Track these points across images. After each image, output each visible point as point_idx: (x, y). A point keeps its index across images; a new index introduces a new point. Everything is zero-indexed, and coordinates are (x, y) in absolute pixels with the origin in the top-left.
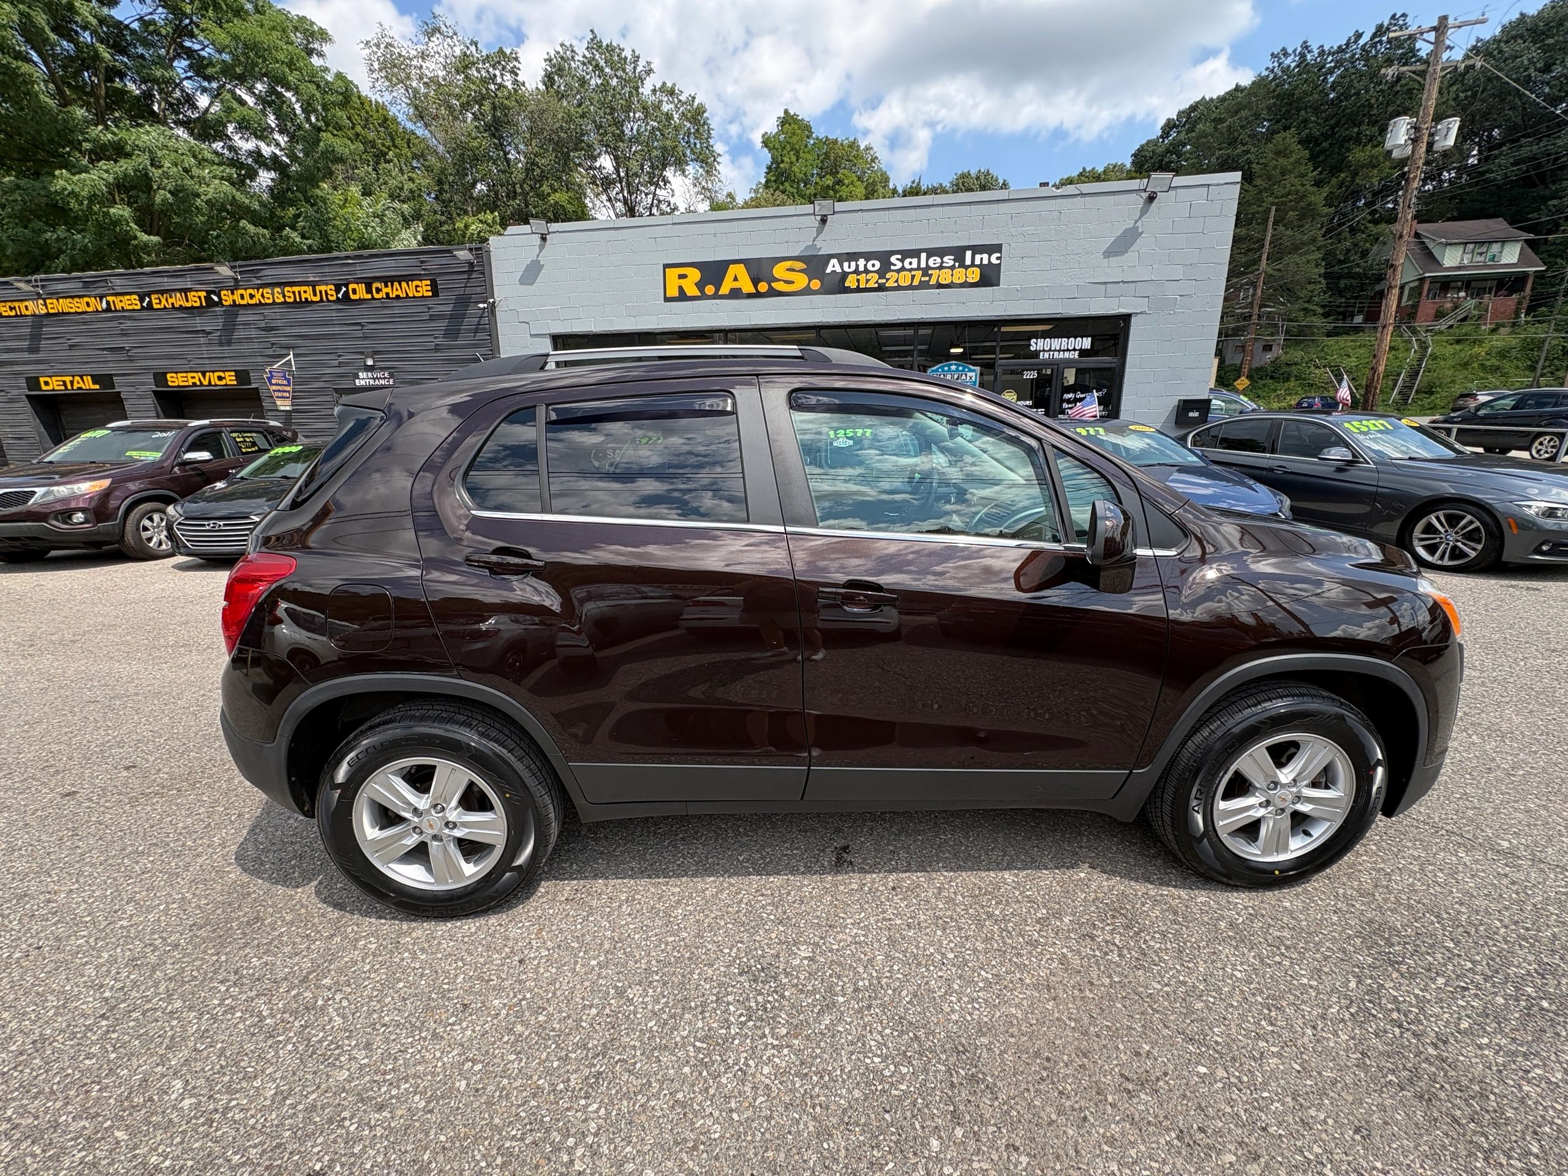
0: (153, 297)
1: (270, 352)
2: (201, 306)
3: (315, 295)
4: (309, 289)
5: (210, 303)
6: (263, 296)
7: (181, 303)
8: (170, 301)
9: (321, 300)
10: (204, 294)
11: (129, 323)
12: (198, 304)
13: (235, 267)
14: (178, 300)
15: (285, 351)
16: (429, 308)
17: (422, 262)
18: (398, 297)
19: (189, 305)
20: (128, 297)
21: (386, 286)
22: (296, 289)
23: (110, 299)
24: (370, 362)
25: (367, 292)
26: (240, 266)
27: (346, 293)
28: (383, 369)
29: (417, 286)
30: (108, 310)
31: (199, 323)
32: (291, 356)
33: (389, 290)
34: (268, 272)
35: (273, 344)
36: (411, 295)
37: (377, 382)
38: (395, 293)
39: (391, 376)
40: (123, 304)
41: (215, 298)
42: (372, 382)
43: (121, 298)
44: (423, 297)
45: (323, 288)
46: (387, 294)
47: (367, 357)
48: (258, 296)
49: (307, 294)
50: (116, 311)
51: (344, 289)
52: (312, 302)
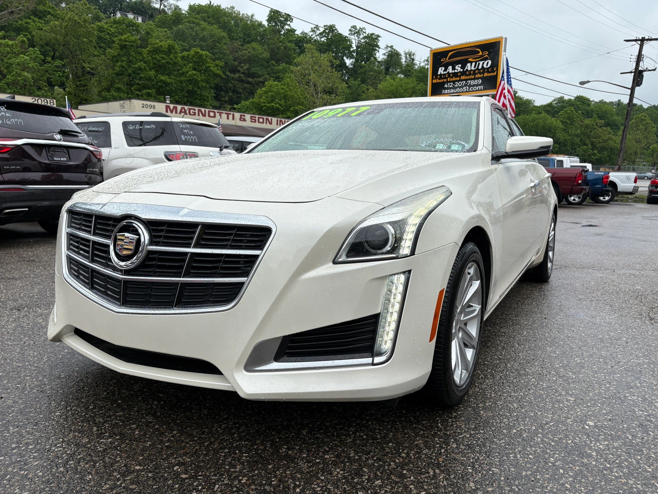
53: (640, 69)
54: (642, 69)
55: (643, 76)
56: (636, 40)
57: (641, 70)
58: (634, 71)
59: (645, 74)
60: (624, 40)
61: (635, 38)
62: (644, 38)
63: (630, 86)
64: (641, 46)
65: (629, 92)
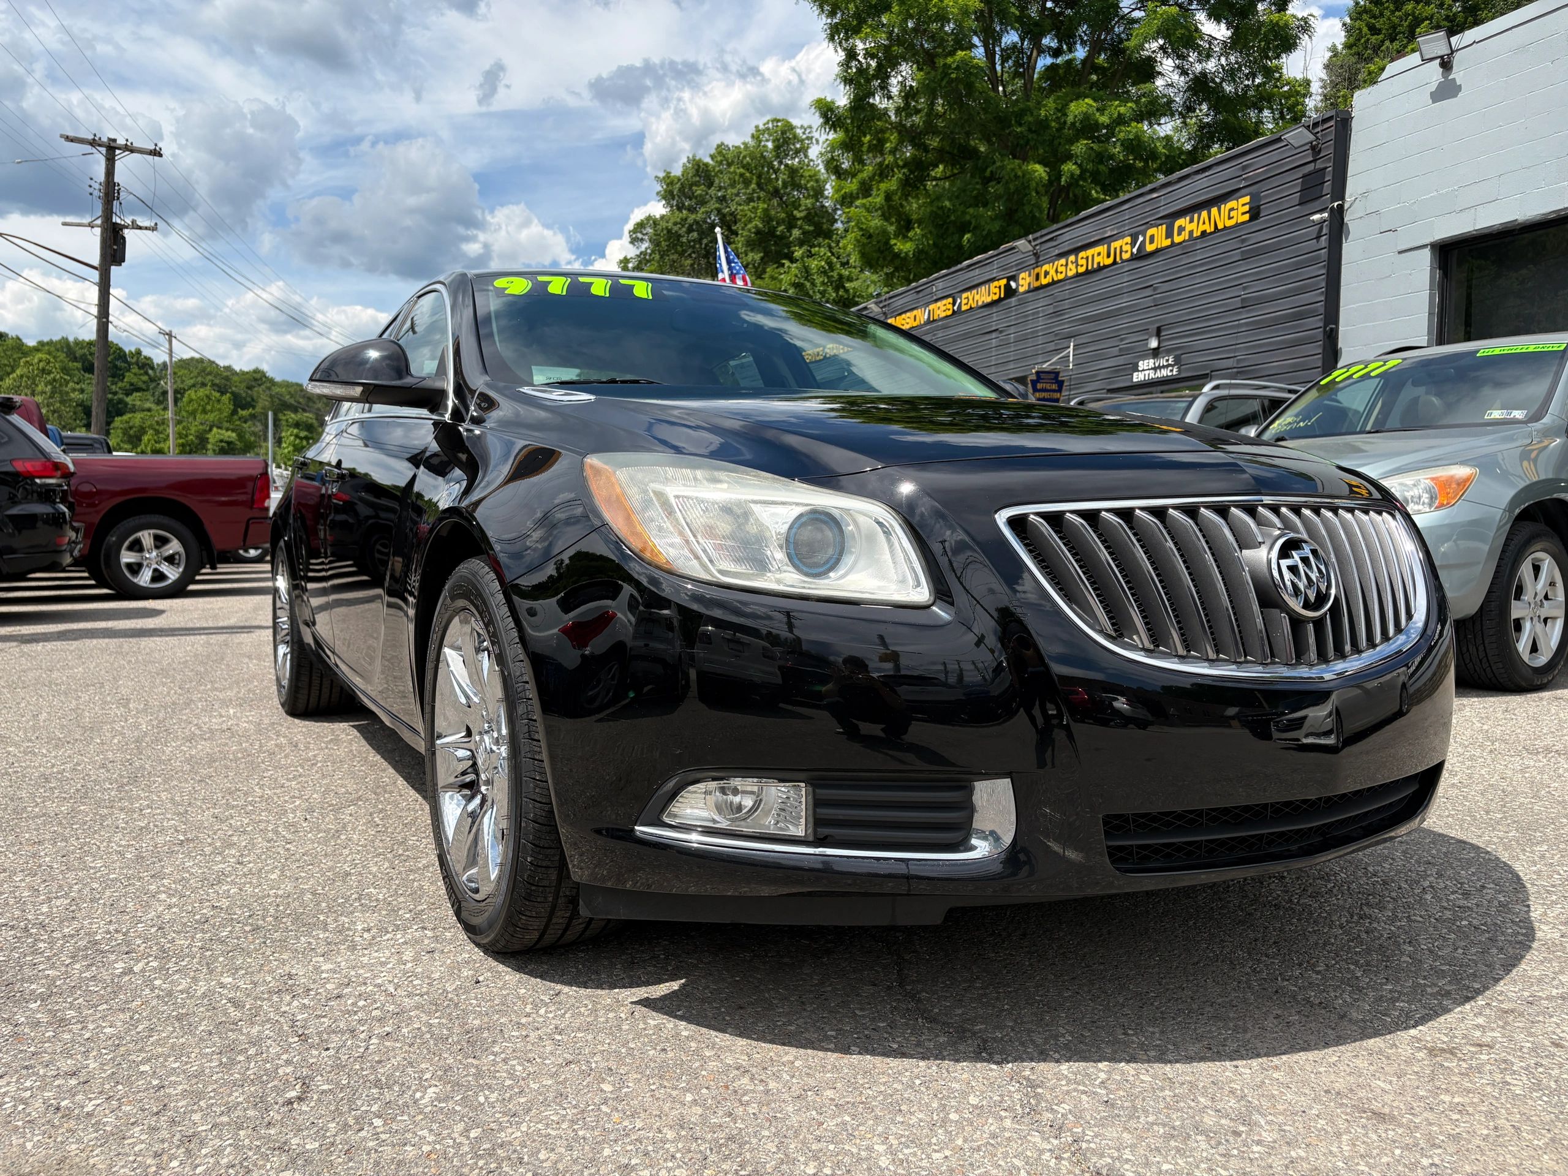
0: (964, 295)
1: (1052, 346)
2: (1000, 300)
3: (1109, 256)
4: (1102, 249)
5: (1010, 292)
6: (1057, 271)
7: (983, 299)
8: (977, 297)
9: (1115, 263)
10: (1004, 282)
11: (940, 334)
12: (996, 297)
13: (1035, 240)
14: (983, 296)
15: (1064, 343)
16: (1243, 241)
17: (1244, 168)
18: (1204, 233)
19: (989, 300)
20: (944, 302)
21: (1191, 221)
22: (1090, 252)
23: (931, 307)
24: (1154, 344)
25: (1167, 238)
26: (1042, 236)
27: (1143, 242)
28: (1169, 352)
29: (1232, 209)
30: (929, 322)
31: (996, 318)
32: (1071, 349)
33: (1193, 226)
34: (1066, 237)
35: (1056, 335)
36: (1220, 226)
37: (1158, 374)
38: (1202, 228)
39: (1178, 361)
40: (939, 312)
41: (1013, 285)
42: (1152, 375)
43: (939, 304)
44: (1237, 225)
45: (1116, 244)
46: (1191, 232)
47: (1151, 336)
48: (1052, 272)
49: (1098, 255)
50: (934, 321)
51: (1141, 238)
52: (1105, 267)
53: (116, 219)
54: (119, 221)
55: (124, 238)
56: (94, 143)
57: (116, 224)
58: (99, 222)
59: (127, 233)
60: (62, 136)
61: (91, 137)
62: (115, 140)
63: (96, 261)
64: (111, 161)
65: (95, 275)
